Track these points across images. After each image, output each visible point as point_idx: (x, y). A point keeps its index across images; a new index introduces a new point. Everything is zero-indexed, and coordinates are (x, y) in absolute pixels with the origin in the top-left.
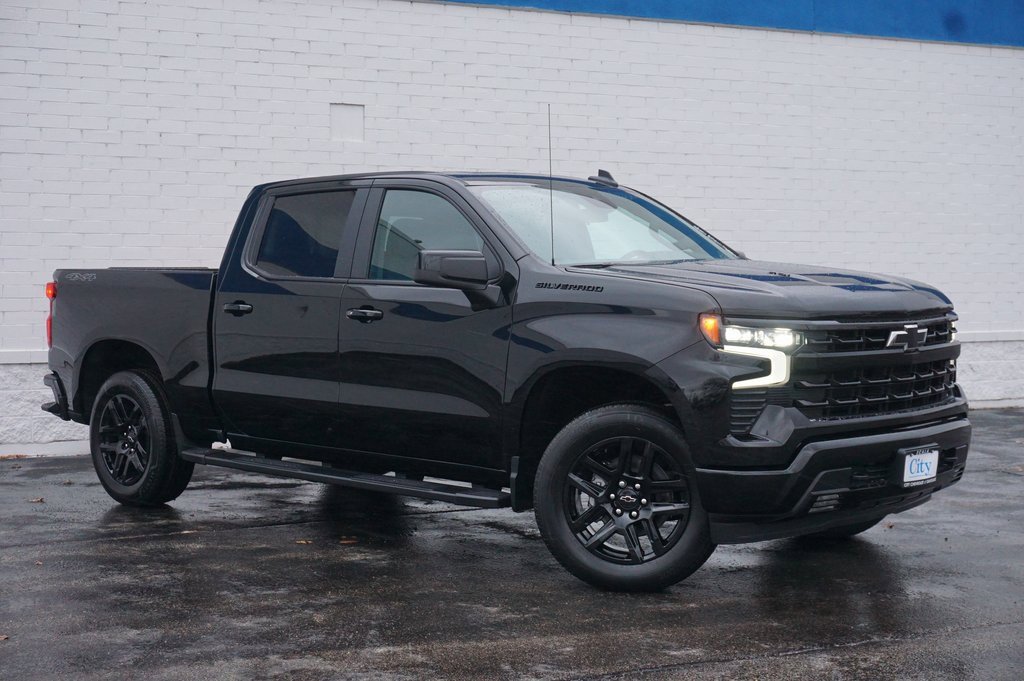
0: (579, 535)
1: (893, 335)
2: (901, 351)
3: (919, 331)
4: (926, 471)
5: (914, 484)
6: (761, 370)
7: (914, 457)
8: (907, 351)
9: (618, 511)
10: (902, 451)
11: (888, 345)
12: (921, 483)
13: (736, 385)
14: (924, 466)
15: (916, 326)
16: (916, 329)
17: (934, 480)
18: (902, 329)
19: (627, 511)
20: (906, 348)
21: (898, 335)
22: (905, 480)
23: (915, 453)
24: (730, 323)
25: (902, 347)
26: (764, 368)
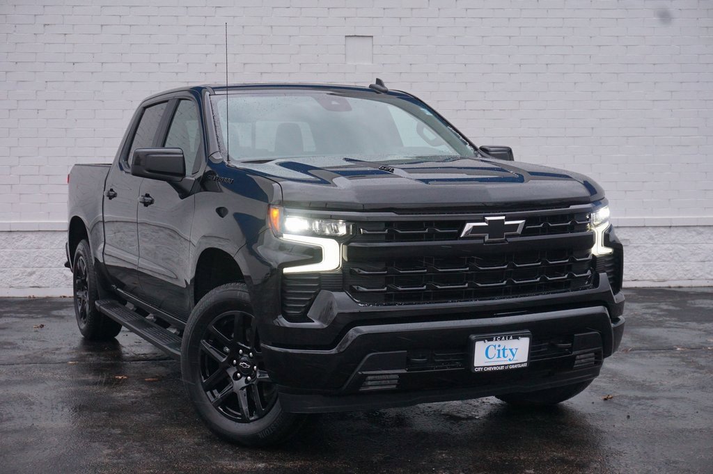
0: (209, 393)
1: (469, 226)
2: (481, 241)
3: (506, 223)
4: (511, 357)
5: (489, 369)
6: (311, 257)
7: (491, 343)
8: (488, 242)
9: (239, 374)
10: (473, 337)
11: (462, 235)
12: (502, 368)
13: (286, 270)
14: (508, 352)
15: (504, 218)
16: (502, 221)
17: (525, 365)
18: (484, 221)
19: (245, 376)
20: (487, 238)
21: (474, 227)
22: (475, 365)
23: (490, 339)
24: (290, 214)
25: (484, 238)
26: (315, 255)
